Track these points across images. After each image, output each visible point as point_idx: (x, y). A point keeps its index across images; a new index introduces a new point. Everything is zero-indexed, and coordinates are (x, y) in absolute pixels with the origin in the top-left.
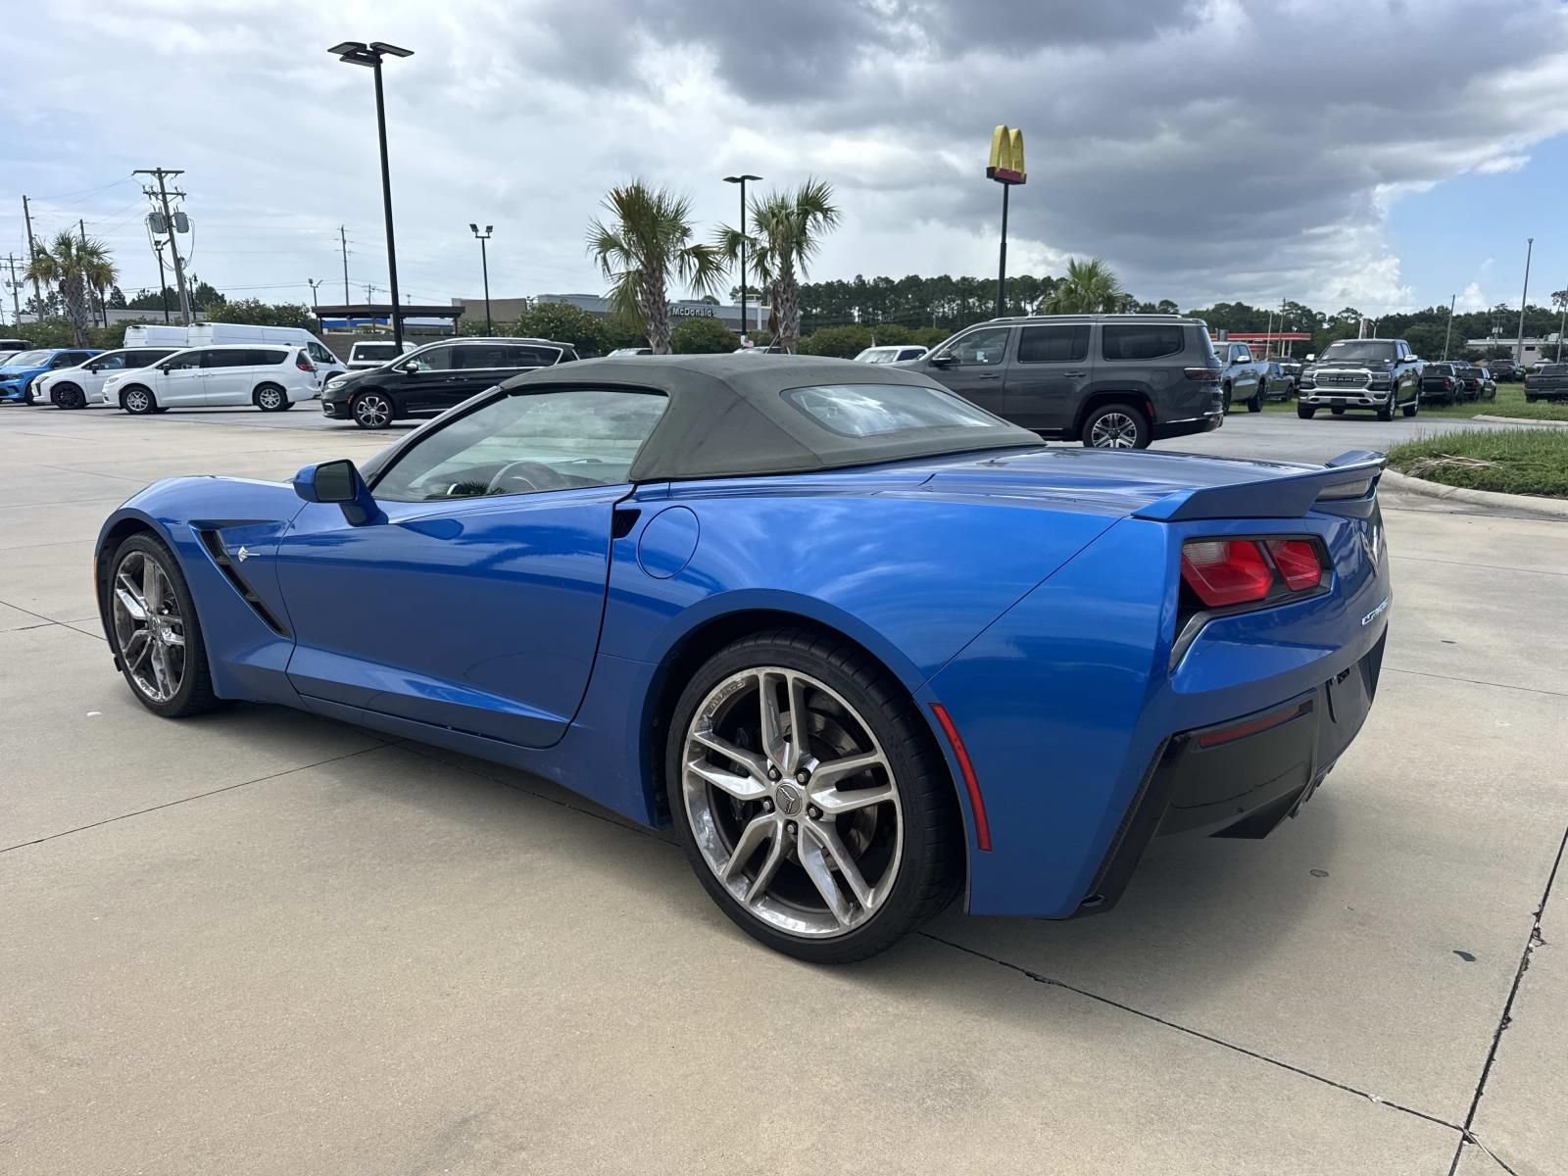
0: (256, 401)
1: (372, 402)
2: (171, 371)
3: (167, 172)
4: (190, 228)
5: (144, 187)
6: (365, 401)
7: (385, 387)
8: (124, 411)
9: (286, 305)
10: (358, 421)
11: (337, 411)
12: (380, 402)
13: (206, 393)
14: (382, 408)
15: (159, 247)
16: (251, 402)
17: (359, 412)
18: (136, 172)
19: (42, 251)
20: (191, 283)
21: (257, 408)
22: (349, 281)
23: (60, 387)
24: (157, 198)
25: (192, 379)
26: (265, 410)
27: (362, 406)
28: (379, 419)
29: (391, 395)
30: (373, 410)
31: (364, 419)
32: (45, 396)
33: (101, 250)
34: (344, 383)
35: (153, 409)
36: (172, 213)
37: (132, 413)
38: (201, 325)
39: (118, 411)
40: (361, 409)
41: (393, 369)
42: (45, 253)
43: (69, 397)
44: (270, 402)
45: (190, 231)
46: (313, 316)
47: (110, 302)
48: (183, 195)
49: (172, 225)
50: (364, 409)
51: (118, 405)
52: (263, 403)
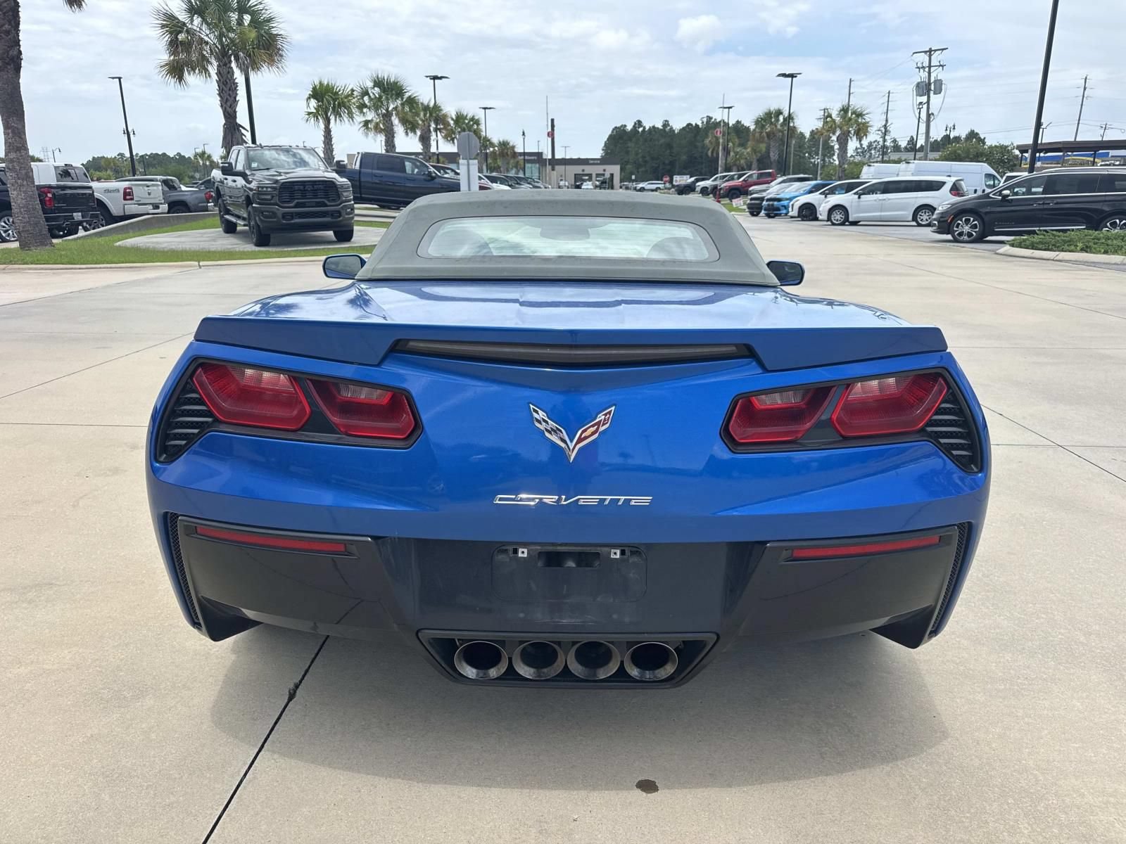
0: (914, 219)
1: (967, 221)
2: (862, 196)
3: (935, 51)
4: (943, 91)
5: (917, 64)
6: (961, 221)
7: (981, 210)
8: (829, 223)
9: (998, 144)
10: (953, 236)
11: (939, 228)
12: (973, 221)
13: (881, 211)
14: (975, 226)
15: (921, 106)
16: (910, 218)
17: (955, 229)
18: (914, 53)
19: (830, 116)
20: (950, 131)
21: (914, 223)
22: (1080, 122)
23: (803, 207)
24: (924, 71)
25: (875, 203)
26: (919, 225)
27: (959, 224)
28: (970, 235)
29: (983, 215)
30: (967, 228)
31: (958, 234)
32: (794, 212)
33: (864, 113)
34: (949, 206)
35: (846, 221)
36: (932, 80)
37: (833, 224)
38: (909, 163)
39: (825, 223)
40: (957, 227)
41: (991, 195)
42: (831, 117)
43: (808, 213)
44: (924, 220)
45: (943, 93)
46: (1017, 152)
47: (906, 148)
48: (943, 66)
49: (931, 90)
50: (960, 227)
51: (826, 219)
52: (919, 220)
